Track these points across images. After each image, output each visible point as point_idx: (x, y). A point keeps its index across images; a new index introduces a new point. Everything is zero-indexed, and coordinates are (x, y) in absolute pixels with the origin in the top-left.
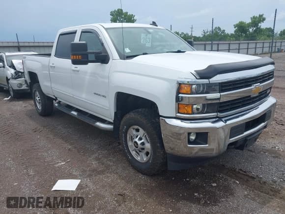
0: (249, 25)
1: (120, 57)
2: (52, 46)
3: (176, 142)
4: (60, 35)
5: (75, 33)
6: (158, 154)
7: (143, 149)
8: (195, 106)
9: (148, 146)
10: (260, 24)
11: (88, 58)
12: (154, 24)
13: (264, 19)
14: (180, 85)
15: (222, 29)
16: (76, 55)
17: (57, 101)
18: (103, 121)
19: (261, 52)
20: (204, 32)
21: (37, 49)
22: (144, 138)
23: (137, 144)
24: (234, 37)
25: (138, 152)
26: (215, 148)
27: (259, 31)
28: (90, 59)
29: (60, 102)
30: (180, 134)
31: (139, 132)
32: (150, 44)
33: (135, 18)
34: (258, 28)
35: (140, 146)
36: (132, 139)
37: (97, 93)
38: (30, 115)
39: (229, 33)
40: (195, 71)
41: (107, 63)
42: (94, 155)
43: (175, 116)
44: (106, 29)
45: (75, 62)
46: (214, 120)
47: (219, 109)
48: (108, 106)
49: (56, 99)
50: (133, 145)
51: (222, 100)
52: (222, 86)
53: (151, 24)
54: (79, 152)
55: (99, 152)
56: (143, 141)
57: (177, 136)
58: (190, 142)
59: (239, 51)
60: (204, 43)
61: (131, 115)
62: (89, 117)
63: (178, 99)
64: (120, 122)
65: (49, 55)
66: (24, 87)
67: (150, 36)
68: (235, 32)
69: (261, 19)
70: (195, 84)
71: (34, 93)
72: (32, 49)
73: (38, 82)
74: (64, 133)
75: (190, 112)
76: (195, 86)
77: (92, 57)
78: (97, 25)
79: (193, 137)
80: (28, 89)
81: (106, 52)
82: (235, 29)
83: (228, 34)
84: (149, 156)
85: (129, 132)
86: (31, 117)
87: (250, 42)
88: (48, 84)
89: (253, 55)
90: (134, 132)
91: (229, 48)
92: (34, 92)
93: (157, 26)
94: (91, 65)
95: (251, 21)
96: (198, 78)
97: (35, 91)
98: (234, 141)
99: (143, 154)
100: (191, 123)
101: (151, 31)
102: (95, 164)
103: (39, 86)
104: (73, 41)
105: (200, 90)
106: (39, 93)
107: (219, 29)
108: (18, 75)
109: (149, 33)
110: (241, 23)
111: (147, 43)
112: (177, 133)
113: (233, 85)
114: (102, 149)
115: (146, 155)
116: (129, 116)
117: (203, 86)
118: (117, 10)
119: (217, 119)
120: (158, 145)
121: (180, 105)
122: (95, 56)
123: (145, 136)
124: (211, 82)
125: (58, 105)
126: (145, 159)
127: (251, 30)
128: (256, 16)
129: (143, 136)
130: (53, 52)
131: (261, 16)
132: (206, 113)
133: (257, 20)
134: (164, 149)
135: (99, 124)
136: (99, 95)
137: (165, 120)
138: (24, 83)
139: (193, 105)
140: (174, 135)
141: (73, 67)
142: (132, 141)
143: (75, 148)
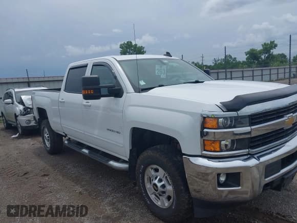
0: (261, 52)
1: (134, 90)
2: (62, 80)
3: (202, 183)
4: (70, 69)
5: (86, 66)
6: (182, 199)
7: (164, 192)
8: (223, 143)
9: (169, 188)
10: (272, 51)
11: (100, 93)
12: (168, 54)
13: (276, 46)
14: (205, 119)
15: (233, 57)
16: (88, 89)
17: (67, 138)
18: (117, 159)
19: (276, 78)
20: (215, 61)
21: (47, 84)
22: (164, 179)
23: (157, 186)
24: (246, 64)
25: (158, 195)
26: (249, 190)
27: (272, 58)
28: (102, 93)
29: (69, 138)
30: (207, 174)
31: (159, 173)
32: (165, 75)
33: (144, 50)
34: (270, 55)
35: (160, 189)
36: (150, 180)
37: (110, 128)
38: (38, 154)
39: (241, 61)
40: (220, 103)
41: (121, 97)
42: (107, 200)
43: (200, 154)
44: (119, 62)
45: (86, 97)
46: (246, 157)
47: (250, 144)
48: (123, 143)
49: (66, 136)
50: (152, 187)
51: (253, 135)
52: (252, 119)
53: (164, 55)
54: (90, 195)
55: (113, 195)
56: (163, 183)
57: (203, 176)
58: (220, 185)
59: (253, 78)
60: (216, 71)
61: (148, 153)
62: (100, 154)
63: (203, 134)
64: (136, 161)
65: (59, 90)
66: (33, 123)
67: (164, 67)
68: (247, 59)
69: (273, 45)
71: (43, 130)
72: (42, 84)
73: (47, 118)
74: (74, 174)
75: (218, 149)
76: (222, 119)
78: (109, 58)
79: (223, 179)
80: (36, 126)
81: (120, 85)
82: (246, 57)
84: (171, 200)
85: (147, 172)
86: (39, 155)
87: (264, 68)
88: (58, 120)
89: (269, 81)
90: (153, 172)
91: (243, 75)
92: (42, 128)
93: (171, 56)
94: (102, 99)
95: (262, 48)
96: (224, 110)
97: (44, 127)
98: (270, 181)
99: (164, 198)
100: (220, 162)
101: (165, 61)
102: (109, 210)
103: (48, 122)
104: (84, 75)
105: (227, 124)
106: (48, 130)
107: (230, 57)
108: (27, 111)
109: (164, 64)
110: (252, 50)
111: (162, 74)
112: (204, 173)
113: (264, 116)
114: (116, 191)
115: (167, 200)
116: (146, 154)
117: (231, 119)
118: (126, 42)
119: (249, 156)
120: (182, 188)
121: (205, 141)
122: (108, 90)
123: (166, 177)
124: (239, 115)
125: (68, 143)
126: (167, 204)
127: (263, 57)
128: (267, 43)
129: (163, 177)
130: (63, 87)
131: (272, 43)
132: (236, 149)
133: (268, 46)
134: (189, 193)
135: (112, 163)
136: (113, 131)
137: (189, 159)
138: (33, 120)
139: (220, 141)
140: (199, 175)
141: (85, 102)
142: (151, 183)
143: (87, 190)
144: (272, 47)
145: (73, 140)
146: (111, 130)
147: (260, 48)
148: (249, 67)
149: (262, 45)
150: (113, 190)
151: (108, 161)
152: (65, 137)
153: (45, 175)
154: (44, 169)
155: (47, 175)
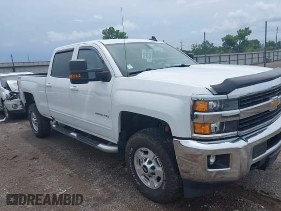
0: (237, 38)
1: (122, 74)
2: (49, 65)
4: (56, 53)
5: (72, 50)
6: (172, 180)
7: (153, 174)
8: (213, 125)
9: (159, 169)
10: (246, 37)
11: (88, 77)
12: (153, 38)
13: (250, 32)
14: (195, 102)
15: (210, 43)
16: (75, 74)
18: (106, 142)
20: (194, 47)
21: (32, 69)
22: (154, 161)
24: (223, 49)
25: (148, 177)
26: (237, 171)
27: (246, 43)
28: (90, 78)
29: (57, 122)
30: (197, 156)
31: (148, 155)
32: (151, 59)
33: (126, 36)
34: (244, 41)
35: (150, 171)
36: (140, 163)
37: (98, 113)
38: (26, 137)
39: (218, 46)
40: (211, 86)
41: (109, 81)
42: (97, 181)
43: (190, 137)
44: (106, 46)
45: (74, 81)
46: (234, 139)
47: (238, 126)
48: (112, 126)
49: (54, 119)
50: (141, 168)
51: (242, 117)
52: (241, 102)
53: (150, 39)
54: (80, 177)
55: (102, 176)
56: (153, 165)
57: (192, 158)
58: (210, 166)
59: (229, 63)
60: (196, 56)
61: (138, 136)
62: (89, 137)
63: (193, 117)
64: (126, 144)
65: (46, 74)
66: (20, 108)
67: (151, 51)
68: (223, 45)
69: (247, 31)
70: (212, 101)
71: (31, 114)
72: (27, 69)
73: (34, 103)
74: (63, 156)
75: (208, 132)
76: (212, 102)
77: (92, 75)
78: (96, 42)
79: (212, 160)
80: (23, 110)
81: (108, 70)
82: (223, 42)
83: (216, 47)
84: (161, 181)
85: (136, 154)
86: (27, 139)
87: (240, 53)
88: (45, 104)
90: (142, 155)
91: (220, 60)
92: (29, 112)
93: (157, 41)
94: (90, 83)
95: (237, 34)
96: (215, 94)
97: (31, 112)
98: (258, 160)
99: (153, 179)
100: (209, 144)
101: (151, 46)
102: (99, 191)
103: (36, 106)
104: (71, 59)
105: (217, 107)
106: (35, 114)
107: (208, 43)
108: (13, 95)
109: (150, 48)
110: (228, 36)
111: (147, 57)
112: (194, 155)
114: (105, 173)
115: (156, 181)
116: (136, 137)
117: (220, 102)
118: (108, 28)
119: (237, 138)
120: (172, 169)
121: (195, 124)
122: (96, 74)
123: (156, 159)
124: (229, 98)
125: (56, 127)
126: (156, 185)
127: (238, 43)
128: (242, 29)
129: (153, 159)
130: (49, 71)
131: (247, 29)
132: (225, 132)
133: (243, 33)
134: (179, 174)
135: (101, 146)
136: (101, 115)
137: (179, 141)
138: (19, 104)
139: (210, 124)
140: (188, 156)
141: (72, 86)
142: (140, 165)
143: (76, 173)
144: (247, 33)
145: (61, 123)
146: (99, 114)
147: (235, 34)
148: (225, 52)
149: (238, 31)
150: (103, 171)
151: (98, 144)
152: (53, 121)
153: (34, 158)
154: (33, 152)
155: (36, 158)
